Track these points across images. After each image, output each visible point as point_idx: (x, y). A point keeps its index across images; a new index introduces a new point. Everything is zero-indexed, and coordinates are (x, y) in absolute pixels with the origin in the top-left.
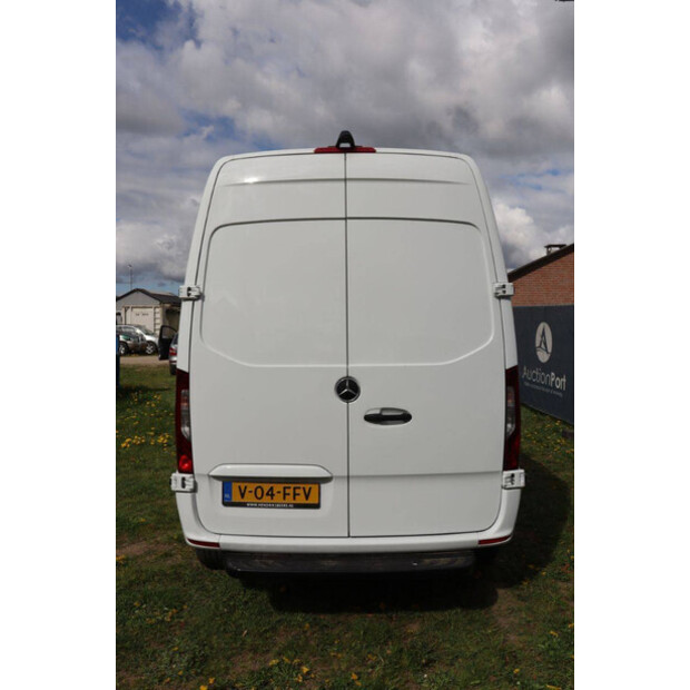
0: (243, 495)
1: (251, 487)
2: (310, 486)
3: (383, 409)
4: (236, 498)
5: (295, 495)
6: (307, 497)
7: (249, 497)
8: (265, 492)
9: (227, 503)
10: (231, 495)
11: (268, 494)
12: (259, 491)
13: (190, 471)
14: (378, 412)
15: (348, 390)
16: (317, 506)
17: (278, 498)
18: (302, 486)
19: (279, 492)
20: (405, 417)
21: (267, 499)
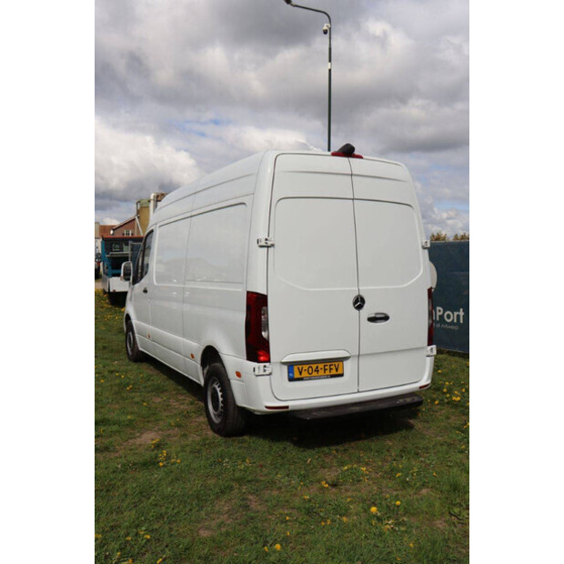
0: (301, 373)
1: (306, 367)
3: (376, 314)
4: (297, 375)
5: (331, 369)
6: (337, 370)
7: (305, 374)
8: (314, 369)
9: (291, 379)
10: (293, 374)
11: (315, 371)
12: (310, 369)
13: (269, 361)
14: (373, 316)
15: (359, 303)
16: (342, 375)
17: (321, 373)
18: (334, 364)
19: (321, 369)
20: (386, 318)
21: (315, 374)
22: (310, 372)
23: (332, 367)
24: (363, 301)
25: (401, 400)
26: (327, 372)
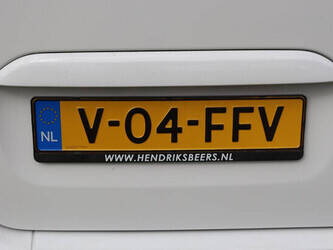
0: (92, 135)
1: (117, 112)
2: (278, 103)
4: (75, 141)
5: (237, 128)
7: (110, 139)
8: (155, 126)
10: (58, 135)
11: (161, 129)
16: (295, 155)
17: (193, 137)
18: (256, 104)
21: (160, 141)
22: (139, 132)
23: (244, 119)
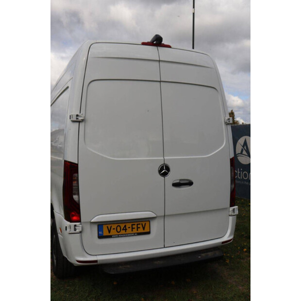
0: (109, 231)
1: (114, 226)
3: (181, 180)
4: (106, 233)
5: (138, 228)
6: (144, 229)
7: (113, 232)
8: (122, 228)
9: (101, 237)
10: (103, 232)
11: (123, 229)
12: (119, 228)
13: (79, 221)
14: (178, 181)
15: (164, 170)
16: (149, 233)
17: (129, 231)
18: (141, 223)
19: (129, 228)
20: (190, 183)
21: (123, 232)
22: (119, 230)
23: (139, 226)
24: (168, 169)
25: (203, 255)
26: (135, 231)
